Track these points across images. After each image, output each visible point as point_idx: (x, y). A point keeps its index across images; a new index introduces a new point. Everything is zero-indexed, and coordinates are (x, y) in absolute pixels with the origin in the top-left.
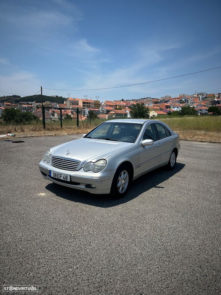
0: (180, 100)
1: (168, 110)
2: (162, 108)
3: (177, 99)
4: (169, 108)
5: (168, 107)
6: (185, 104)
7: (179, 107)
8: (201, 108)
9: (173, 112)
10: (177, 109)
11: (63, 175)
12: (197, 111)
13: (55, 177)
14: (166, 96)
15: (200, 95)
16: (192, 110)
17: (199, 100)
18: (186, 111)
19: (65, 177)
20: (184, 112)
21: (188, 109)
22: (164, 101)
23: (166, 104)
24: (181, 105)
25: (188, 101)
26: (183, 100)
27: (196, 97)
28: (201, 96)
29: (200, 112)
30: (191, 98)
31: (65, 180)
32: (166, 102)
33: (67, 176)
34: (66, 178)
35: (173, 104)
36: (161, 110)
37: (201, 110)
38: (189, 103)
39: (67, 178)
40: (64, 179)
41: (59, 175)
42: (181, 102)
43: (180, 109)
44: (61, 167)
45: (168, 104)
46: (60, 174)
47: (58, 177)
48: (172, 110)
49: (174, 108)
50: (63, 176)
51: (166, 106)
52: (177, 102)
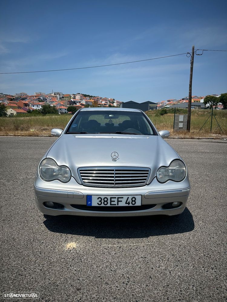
0: (39, 99)
1: (27, 108)
2: (20, 106)
3: (34, 97)
4: (28, 107)
5: (26, 105)
6: (44, 102)
7: (38, 105)
8: (60, 107)
9: (33, 110)
10: (37, 107)
11: (126, 198)
12: (57, 110)
13: (103, 205)
14: (21, 94)
15: (57, 94)
16: (53, 109)
17: (57, 99)
18: (47, 110)
19: (130, 200)
20: (46, 110)
21: (49, 108)
22: (21, 99)
23: (24, 102)
24: (41, 103)
25: (46, 99)
26: (42, 98)
27: (53, 97)
28: (58, 96)
29: (60, 112)
30: (49, 97)
31: (131, 205)
32: (23, 99)
33: (135, 196)
34: (133, 201)
35: (32, 102)
36: (19, 108)
37: (60, 109)
38: (48, 102)
39: (135, 201)
40: (127, 205)
41: (116, 200)
42: (40, 100)
43: (40, 107)
44: (113, 184)
45: (26, 102)
46: (117, 197)
47: (112, 203)
48: (32, 108)
49: (33, 106)
50: (124, 200)
51: (24, 103)
52: (36, 100)
